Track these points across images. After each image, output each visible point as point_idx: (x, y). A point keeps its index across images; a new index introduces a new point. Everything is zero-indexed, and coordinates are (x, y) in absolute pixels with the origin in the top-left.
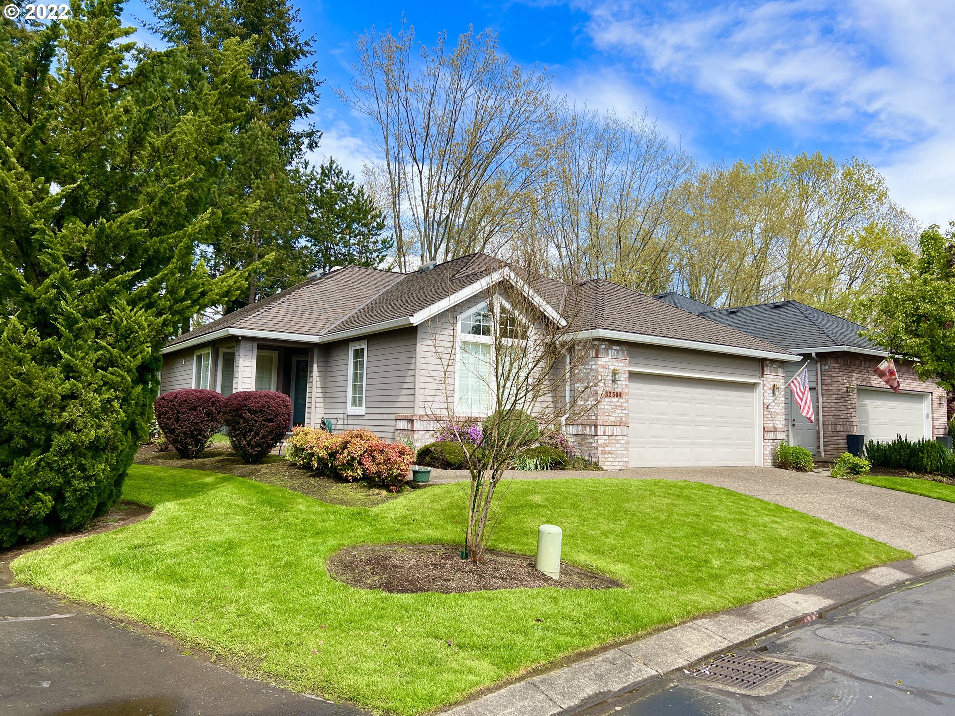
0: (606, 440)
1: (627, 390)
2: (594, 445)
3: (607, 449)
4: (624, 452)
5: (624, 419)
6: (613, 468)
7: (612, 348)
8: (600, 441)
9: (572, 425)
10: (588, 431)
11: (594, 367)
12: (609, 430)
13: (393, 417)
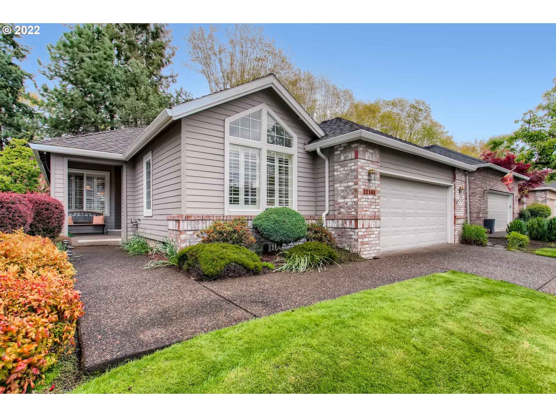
0: (364, 232)
1: (379, 189)
2: (354, 237)
3: (366, 240)
4: (377, 242)
5: (377, 213)
6: (369, 256)
7: (368, 151)
8: (360, 233)
9: (333, 220)
10: (348, 225)
11: (353, 168)
12: (366, 223)
13: (165, 217)
